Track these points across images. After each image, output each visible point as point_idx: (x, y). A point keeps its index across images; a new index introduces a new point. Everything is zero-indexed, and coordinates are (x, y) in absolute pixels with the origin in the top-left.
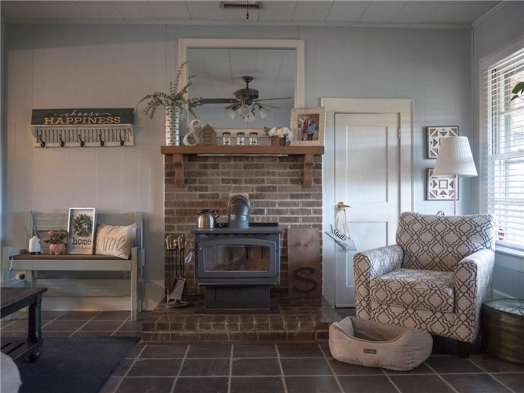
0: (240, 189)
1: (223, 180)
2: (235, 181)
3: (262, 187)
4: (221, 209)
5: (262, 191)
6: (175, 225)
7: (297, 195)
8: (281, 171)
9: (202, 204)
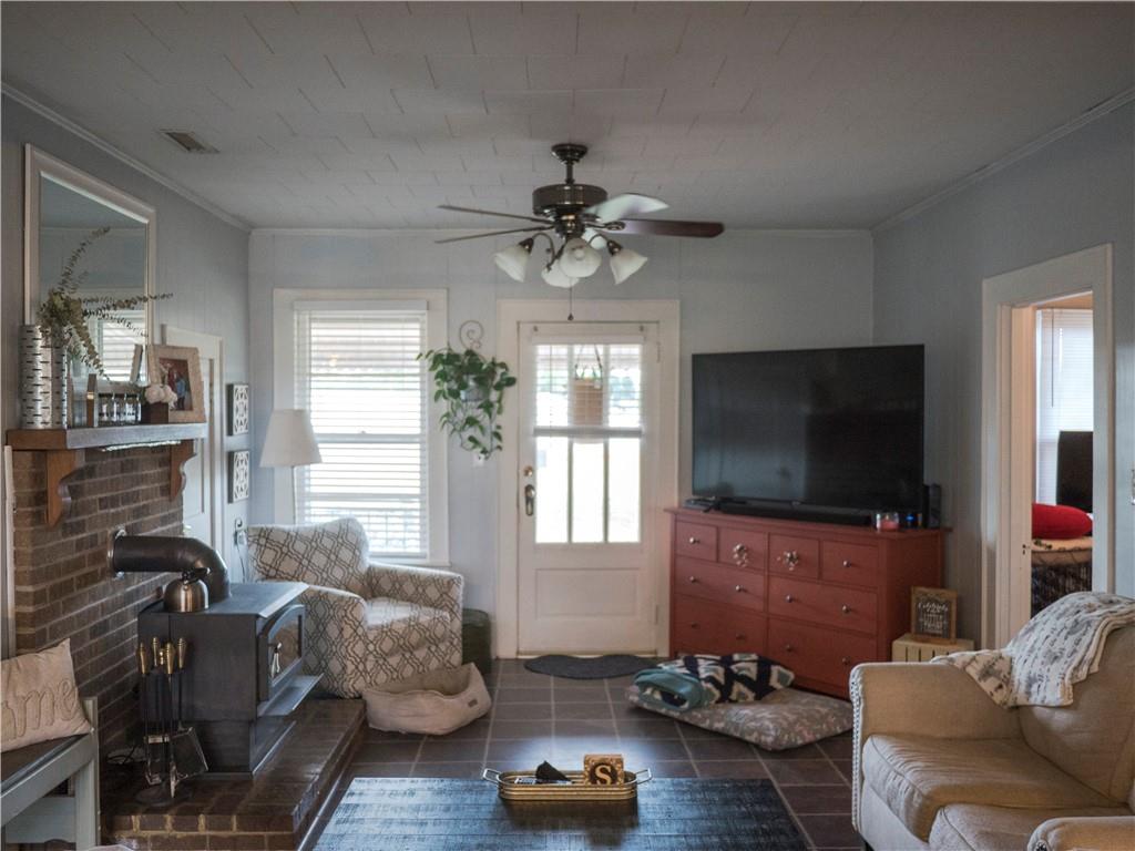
0: (117, 519)
1: (101, 500)
2: (114, 502)
3: (138, 509)
4: (99, 568)
5: (138, 517)
6: (47, 626)
7: (165, 517)
8: (152, 472)
9: (78, 564)
